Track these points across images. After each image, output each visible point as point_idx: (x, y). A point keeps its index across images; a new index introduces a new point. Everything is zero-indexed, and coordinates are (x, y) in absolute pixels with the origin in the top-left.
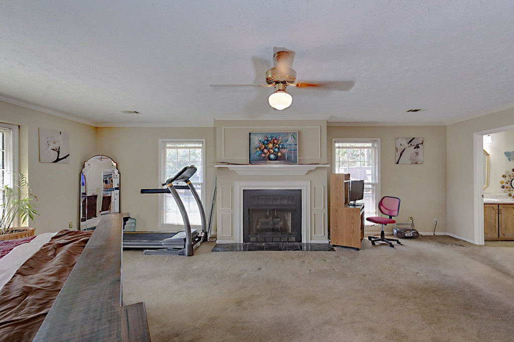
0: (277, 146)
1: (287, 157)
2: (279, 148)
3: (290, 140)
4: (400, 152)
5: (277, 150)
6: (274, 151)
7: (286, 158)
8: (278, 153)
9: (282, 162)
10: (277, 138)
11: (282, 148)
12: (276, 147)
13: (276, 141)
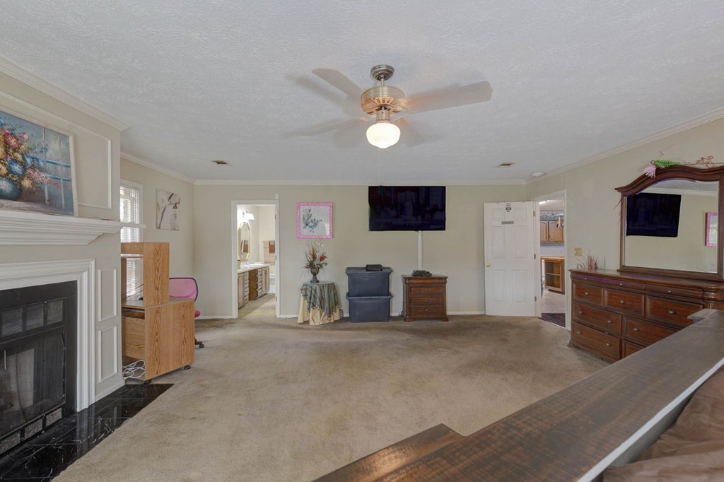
0: (19, 157)
1: (49, 196)
2: (23, 165)
3: (54, 148)
4: (161, 210)
5: (17, 168)
6: (10, 171)
7: (47, 198)
8: (22, 177)
9: (35, 206)
10: (17, 133)
11: (33, 167)
12: (15, 161)
13: (13, 142)
